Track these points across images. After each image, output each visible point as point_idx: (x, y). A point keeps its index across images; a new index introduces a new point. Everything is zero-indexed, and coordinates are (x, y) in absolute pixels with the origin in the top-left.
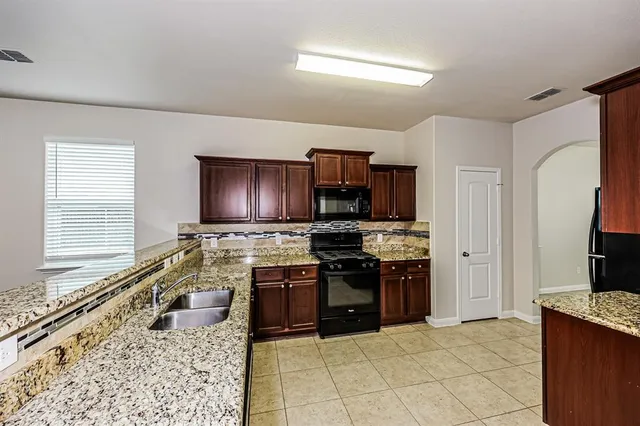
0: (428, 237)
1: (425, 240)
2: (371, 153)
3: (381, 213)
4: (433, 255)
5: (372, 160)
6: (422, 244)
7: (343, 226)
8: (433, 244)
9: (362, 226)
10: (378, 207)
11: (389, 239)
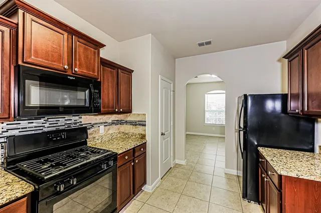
0: (145, 125)
1: (141, 128)
2: (103, 46)
3: (108, 107)
4: (148, 139)
5: (104, 54)
6: (139, 130)
7: (62, 122)
8: (148, 131)
9: (86, 119)
10: (106, 100)
11: (109, 130)
